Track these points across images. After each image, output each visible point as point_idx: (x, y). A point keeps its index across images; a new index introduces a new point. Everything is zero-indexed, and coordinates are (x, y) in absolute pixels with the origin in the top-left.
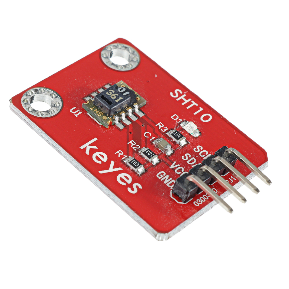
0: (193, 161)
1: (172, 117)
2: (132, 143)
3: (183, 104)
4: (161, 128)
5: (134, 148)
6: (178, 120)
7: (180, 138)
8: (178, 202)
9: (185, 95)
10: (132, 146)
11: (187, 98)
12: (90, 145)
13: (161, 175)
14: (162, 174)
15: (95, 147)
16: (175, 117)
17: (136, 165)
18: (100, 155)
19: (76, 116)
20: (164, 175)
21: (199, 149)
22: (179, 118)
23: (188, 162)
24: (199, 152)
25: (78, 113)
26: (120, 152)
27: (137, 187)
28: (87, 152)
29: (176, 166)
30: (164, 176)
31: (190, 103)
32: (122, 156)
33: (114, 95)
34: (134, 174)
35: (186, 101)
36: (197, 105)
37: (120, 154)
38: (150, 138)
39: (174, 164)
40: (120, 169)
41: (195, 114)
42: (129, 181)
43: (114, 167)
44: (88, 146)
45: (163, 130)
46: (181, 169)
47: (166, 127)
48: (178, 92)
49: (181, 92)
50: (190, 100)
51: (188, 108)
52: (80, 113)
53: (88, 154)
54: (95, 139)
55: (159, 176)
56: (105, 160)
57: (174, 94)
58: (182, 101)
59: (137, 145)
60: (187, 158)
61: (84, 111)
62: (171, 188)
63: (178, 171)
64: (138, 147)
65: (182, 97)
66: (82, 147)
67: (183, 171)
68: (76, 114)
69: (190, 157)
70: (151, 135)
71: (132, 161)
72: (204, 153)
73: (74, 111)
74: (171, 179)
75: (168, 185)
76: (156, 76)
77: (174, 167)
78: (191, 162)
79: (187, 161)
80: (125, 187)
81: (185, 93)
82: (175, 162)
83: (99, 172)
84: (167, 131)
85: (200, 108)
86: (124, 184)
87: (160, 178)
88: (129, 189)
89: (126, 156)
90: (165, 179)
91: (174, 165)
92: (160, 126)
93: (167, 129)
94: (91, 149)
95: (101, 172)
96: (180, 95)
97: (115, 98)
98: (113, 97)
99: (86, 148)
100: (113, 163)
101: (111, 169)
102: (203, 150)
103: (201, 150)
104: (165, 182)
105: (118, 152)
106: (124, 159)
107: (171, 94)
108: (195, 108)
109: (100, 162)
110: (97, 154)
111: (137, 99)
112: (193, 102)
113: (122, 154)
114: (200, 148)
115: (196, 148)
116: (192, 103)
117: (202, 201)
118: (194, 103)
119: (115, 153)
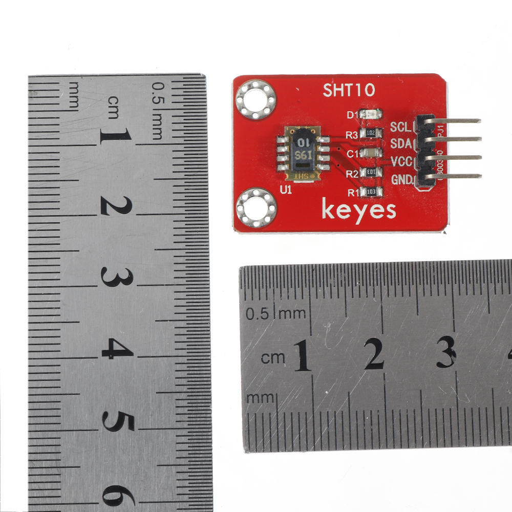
0: (401, 141)
1: (348, 118)
2: (349, 173)
3: (342, 95)
4: (352, 136)
5: (354, 177)
6: (355, 115)
7: (375, 133)
8: (429, 191)
9: (335, 85)
10: (352, 177)
11: (339, 86)
12: (326, 208)
13: (395, 180)
14: (395, 178)
15: (332, 206)
16: (350, 115)
17: (373, 192)
18: (342, 209)
19: (290, 193)
20: (397, 177)
21: (394, 127)
22: (354, 113)
23: (399, 147)
24: (397, 129)
25: (288, 189)
26: (351, 191)
27: (391, 208)
28: (332, 217)
29: (396, 160)
30: (398, 179)
31: (346, 88)
32: (355, 193)
33: (302, 155)
34: (378, 200)
35: (342, 89)
36: (352, 84)
37: (352, 193)
38: (355, 154)
39: (392, 160)
40: (365, 206)
41: (359, 95)
42: (382, 210)
43: (361, 209)
44: (326, 211)
45: (355, 137)
46: (402, 159)
47: (355, 132)
48: (328, 87)
49: (330, 85)
50: (342, 85)
51: (349, 95)
52: (289, 187)
53: (333, 218)
54: (324, 199)
55: (395, 182)
56: (349, 210)
57: (328, 93)
58: (339, 93)
59: (354, 172)
60: (396, 144)
61: (291, 183)
62: (411, 184)
63: (402, 164)
64: (356, 172)
65: (335, 89)
66: (324, 217)
67: (404, 159)
68: (288, 191)
69: (396, 141)
70: (353, 152)
71: (367, 192)
72: (401, 127)
73: (284, 190)
74: (404, 175)
75: (407, 183)
76: (298, 89)
77: (395, 162)
78: (401, 145)
79: (397, 147)
80: (385, 218)
81: (333, 82)
82: (392, 157)
83: (356, 224)
84: (359, 135)
85: (357, 85)
86: (381, 216)
87: (396, 183)
88: (389, 216)
89: (357, 191)
90: (401, 181)
91: (394, 161)
92: (350, 135)
93: (357, 133)
94: (331, 211)
95: (358, 223)
96: (332, 88)
97: (306, 157)
98: (304, 157)
99: (326, 214)
100: (356, 206)
101: (361, 213)
102: (397, 124)
103: (396, 126)
104: (404, 183)
105: (349, 193)
106: (359, 194)
107: (325, 94)
108: (354, 89)
109: (348, 216)
110: (339, 211)
111: (313, 131)
112: (346, 85)
113: (353, 191)
114: (393, 124)
115: (392, 127)
116: (347, 87)
117: (441, 171)
118: (349, 85)
119: (349, 196)
